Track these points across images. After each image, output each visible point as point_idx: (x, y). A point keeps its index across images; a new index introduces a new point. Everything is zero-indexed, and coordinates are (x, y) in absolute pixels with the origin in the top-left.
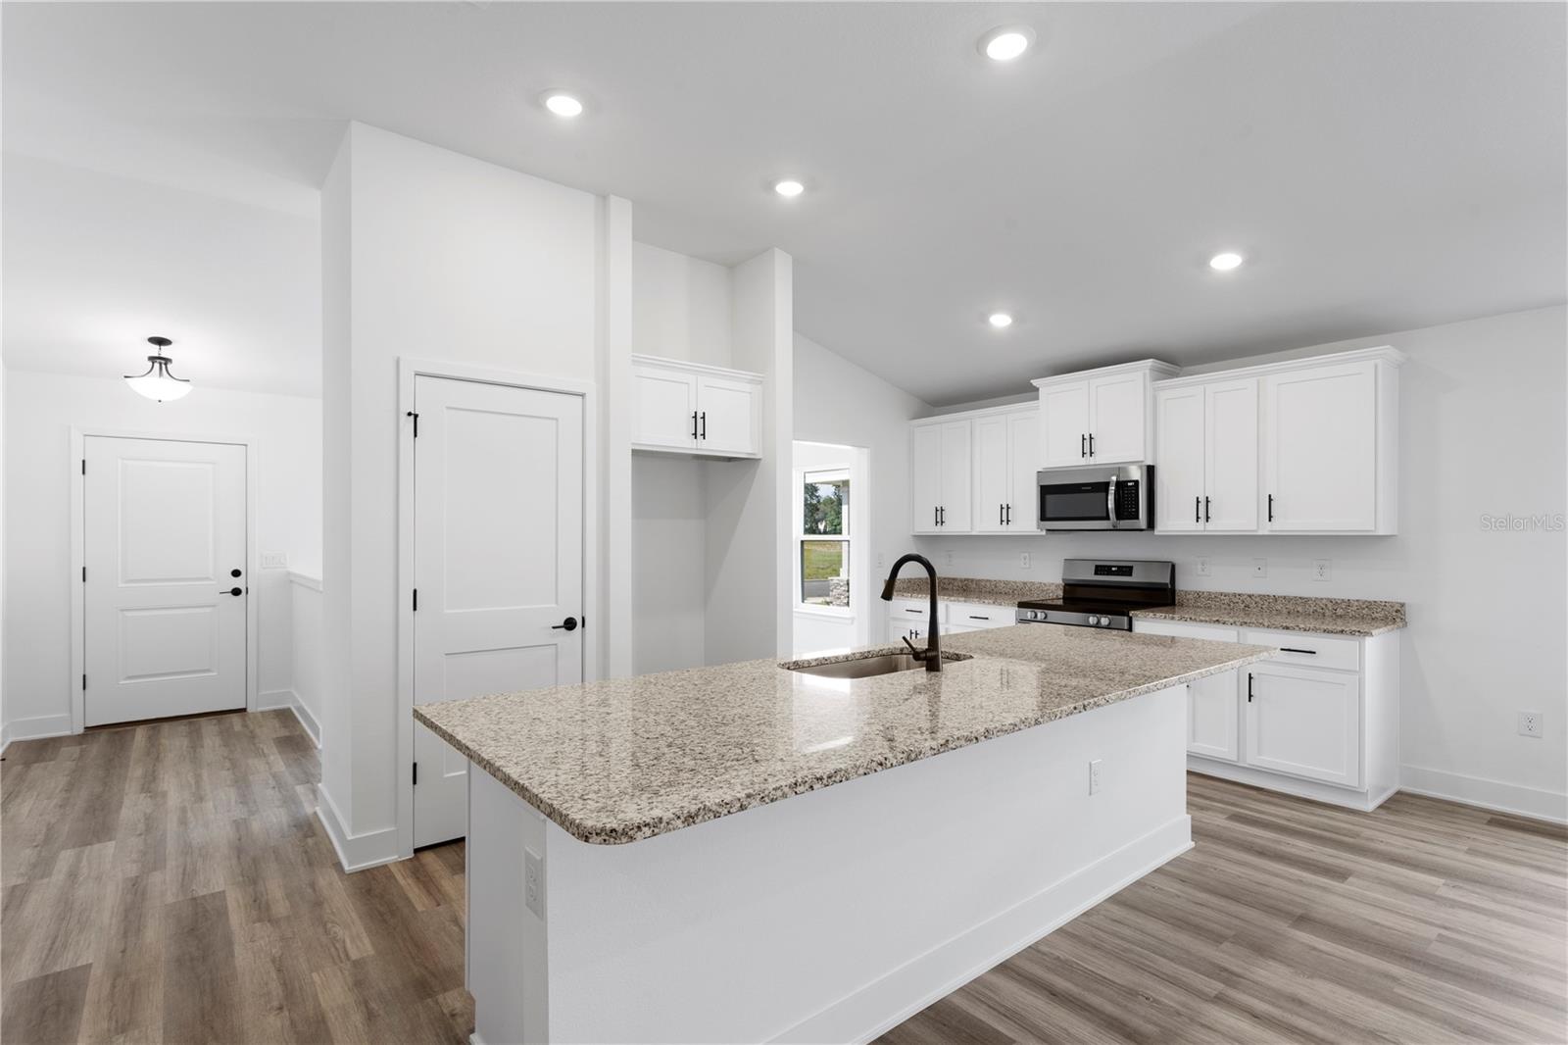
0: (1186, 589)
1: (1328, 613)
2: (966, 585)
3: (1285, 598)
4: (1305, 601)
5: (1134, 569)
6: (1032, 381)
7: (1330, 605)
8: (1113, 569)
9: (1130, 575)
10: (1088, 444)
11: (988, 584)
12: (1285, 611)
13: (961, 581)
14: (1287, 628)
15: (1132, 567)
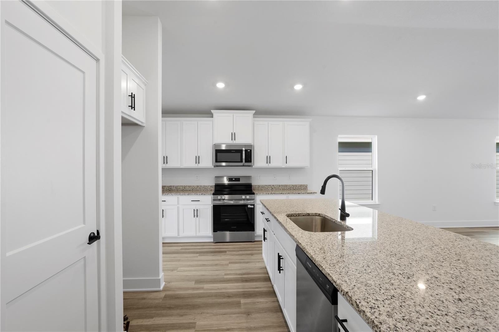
0: (255, 185)
1: (292, 189)
2: (170, 188)
3: (282, 185)
4: (286, 186)
5: (240, 179)
6: (211, 110)
7: (292, 186)
8: (233, 179)
9: (240, 181)
10: (233, 136)
11: (181, 187)
12: (282, 189)
13: (168, 187)
14: (299, 193)
15: (239, 178)
